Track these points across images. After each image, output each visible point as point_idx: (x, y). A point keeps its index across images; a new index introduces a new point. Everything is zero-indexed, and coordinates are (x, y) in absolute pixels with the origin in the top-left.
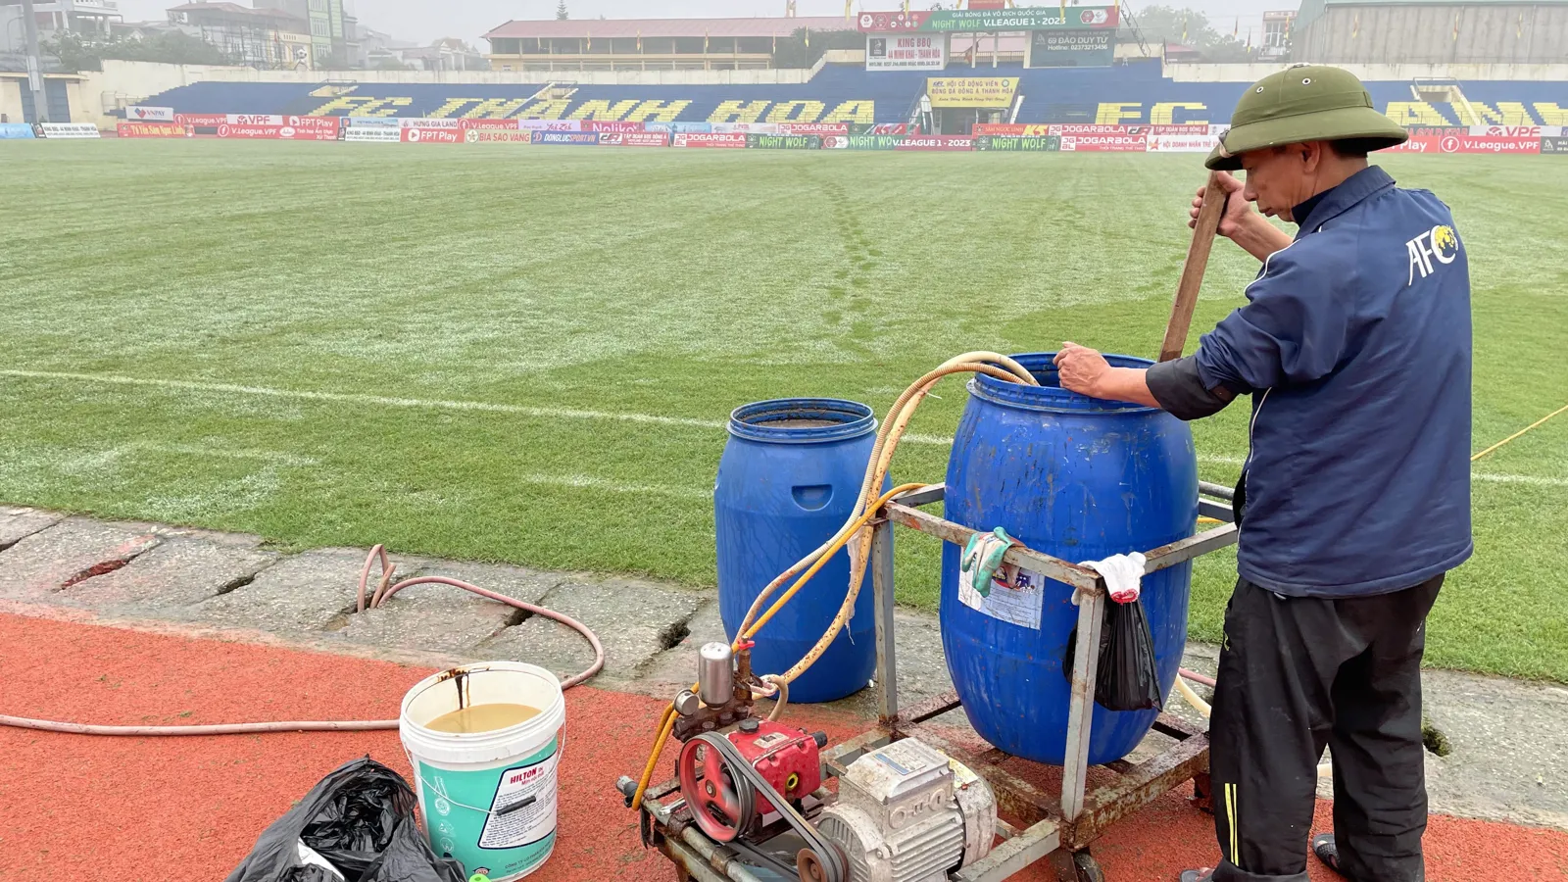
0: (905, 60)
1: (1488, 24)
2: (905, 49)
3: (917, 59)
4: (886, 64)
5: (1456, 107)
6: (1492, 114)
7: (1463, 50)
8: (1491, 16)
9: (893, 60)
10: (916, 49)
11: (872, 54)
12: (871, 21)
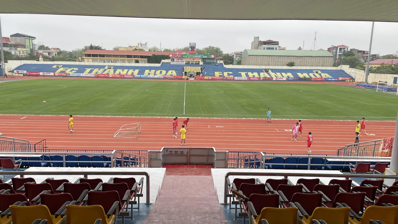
0: (178, 62)
1: (274, 59)
2: (178, 60)
3: (180, 62)
4: (174, 63)
5: (270, 74)
6: (276, 75)
7: (270, 63)
8: (274, 58)
9: (176, 62)
10: (180, 61)
11: (172, 61)
12: (172, 55)
